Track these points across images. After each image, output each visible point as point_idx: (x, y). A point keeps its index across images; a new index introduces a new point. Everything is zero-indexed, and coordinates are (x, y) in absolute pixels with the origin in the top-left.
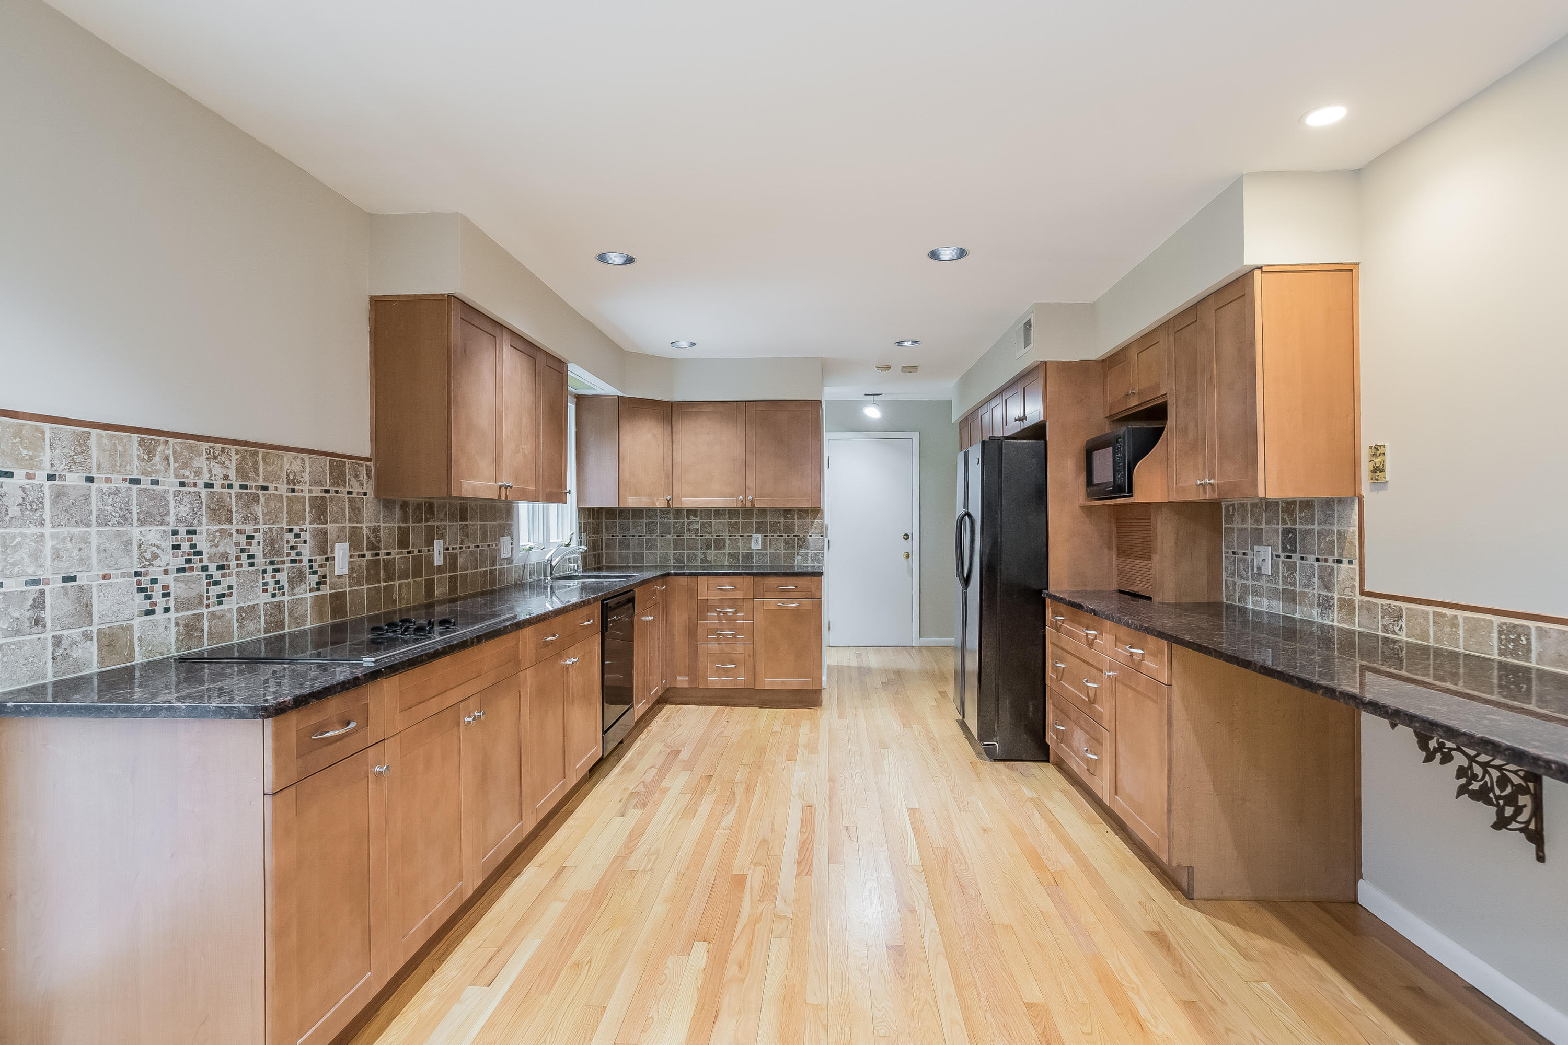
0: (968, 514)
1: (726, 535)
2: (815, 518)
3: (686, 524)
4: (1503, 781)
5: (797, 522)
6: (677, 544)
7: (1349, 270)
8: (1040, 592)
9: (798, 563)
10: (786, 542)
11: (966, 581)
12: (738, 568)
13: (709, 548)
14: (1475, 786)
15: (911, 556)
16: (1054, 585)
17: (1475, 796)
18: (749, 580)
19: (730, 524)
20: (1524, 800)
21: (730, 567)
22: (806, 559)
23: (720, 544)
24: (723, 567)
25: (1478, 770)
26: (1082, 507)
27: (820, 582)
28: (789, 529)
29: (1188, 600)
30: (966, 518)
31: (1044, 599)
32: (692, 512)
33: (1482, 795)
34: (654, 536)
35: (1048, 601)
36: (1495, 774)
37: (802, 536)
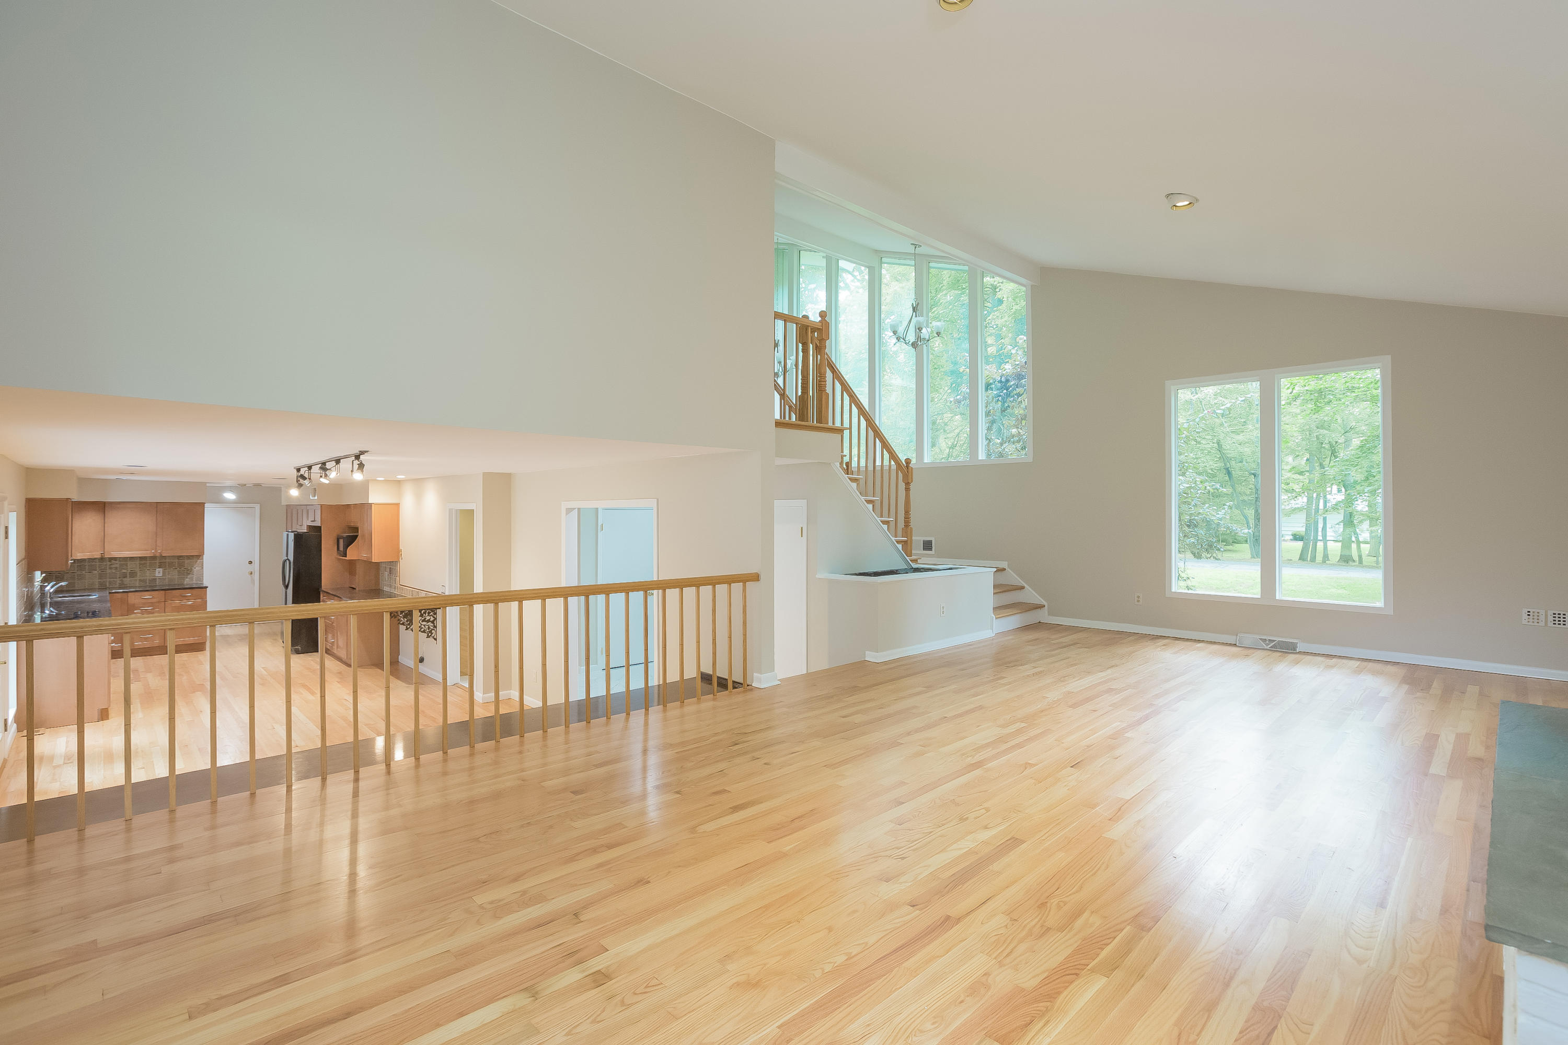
0: (288, 559)
1: (137, 570)
2: (198, 559)
3: (108, 565)
4: (429, 628)
5: (187, 561)
6: (101, 577)
7: (398, 505)
8: (318, 589)
9: (187, 582)
10: (179, 572)
11: (287, 587)
12: (145, 587)
13: (125, 577)
14: (422, 630)
15: (253, 573)
16: (324, 587)
17: (422, 632)
18: (163, 592)
19: (140, 564)
20: (433, 631)
21: (139, 587)
22: (192, 580)
23: (133, 574)
24: (136, 587)
25: (423, 626)
26: (336, 558)
27: (206, 590)
28: (181, 565)
29: (367, 589)
30: (287, 561)
31: (320, 592)
32: (115, 559)
33: (424, 632)
34: (84, 572)
35: (321, 592)
36: (427, 627)
37: (189, 568)
